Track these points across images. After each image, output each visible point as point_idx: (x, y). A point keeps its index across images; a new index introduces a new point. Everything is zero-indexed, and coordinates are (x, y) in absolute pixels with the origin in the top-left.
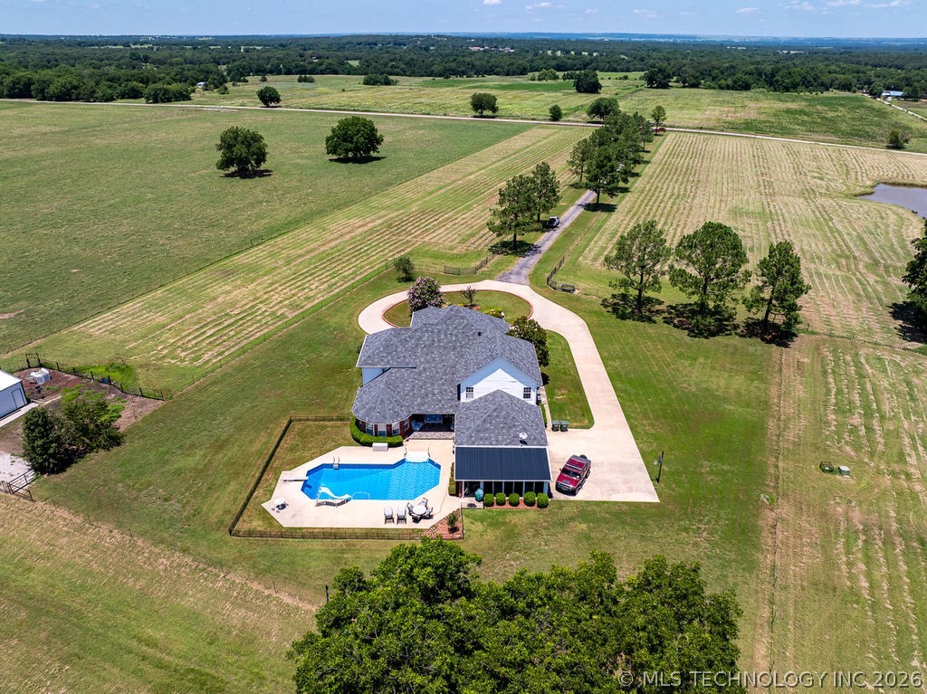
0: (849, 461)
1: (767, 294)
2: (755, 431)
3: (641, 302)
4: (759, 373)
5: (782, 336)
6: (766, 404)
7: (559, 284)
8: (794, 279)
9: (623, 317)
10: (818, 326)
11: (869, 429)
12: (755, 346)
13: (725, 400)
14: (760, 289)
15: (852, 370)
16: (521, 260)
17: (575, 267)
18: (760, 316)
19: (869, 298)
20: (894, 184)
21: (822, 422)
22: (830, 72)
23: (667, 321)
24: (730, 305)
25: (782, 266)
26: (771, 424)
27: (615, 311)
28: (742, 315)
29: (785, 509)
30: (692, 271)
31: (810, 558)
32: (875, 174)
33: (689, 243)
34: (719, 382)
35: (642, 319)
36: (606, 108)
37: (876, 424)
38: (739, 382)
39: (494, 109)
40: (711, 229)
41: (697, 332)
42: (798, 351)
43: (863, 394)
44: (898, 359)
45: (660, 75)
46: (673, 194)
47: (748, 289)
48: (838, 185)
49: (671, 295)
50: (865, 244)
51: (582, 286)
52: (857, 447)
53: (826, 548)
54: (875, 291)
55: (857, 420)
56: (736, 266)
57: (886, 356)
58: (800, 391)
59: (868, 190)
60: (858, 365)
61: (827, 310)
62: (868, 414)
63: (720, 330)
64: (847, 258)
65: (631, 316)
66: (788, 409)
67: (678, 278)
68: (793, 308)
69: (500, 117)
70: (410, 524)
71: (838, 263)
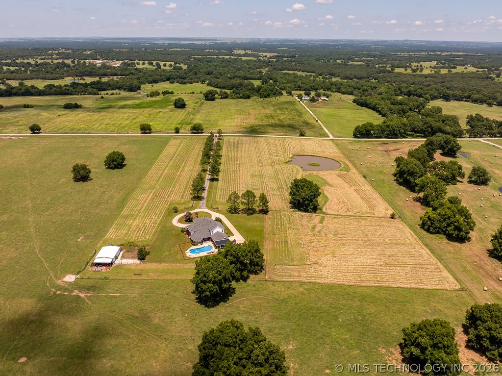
0: (277, 233)
1: (261, 204)
2: (262, 231)
3: (235, 209)
4: (262, 221)
5: (265, 212)
6: (264, 226)
7: (215, 207)
8: (266, 200)
9: (232, 213)
10: (274, 209)
11: (281, 227)
12: (261, 215)
13: (256, 227)
14: (260, 203)
15: (279, 217)
16: (201, 202)
17: (216, 202)
18: (261, 208)
19: (285, 200)
20: (298, 155)
21: (273, 228)
22: (283, 83)
23: (242, 213)
24: (254, 207)
25: (263, 198)
26: (265, 230)
27: (230, 212)
28: (257, 209)
29: (267, 241)
30: (245, 201)
31: (271, 246)
32: (294, 151)
33: (244, 195)
34: (255, 224)
35: (236, 213)
36: (198, 128)
37: (283, 226)
38: (258, 223)
39: (150, 130)
40: (248, 192)
41: (249, 214)
42: (269, 215)
43: (281, 222)
44: (288, 213)
45: (210, 95)
46: (233, 171)
47: (257, 204)
48: (282, 158)
49: (242, 207)
50: (286, 183)
51: (220, 207)
52: (279, 231)
53: (273, 245)
54: (287, 197)
55: (279, 226)
56: (254, 199)
57: (286, 213)
58: (270, 223)
59: (290, 160)
60: (281, 216)
61: (275, 204)
62: (281, 225)
63: (254, 213)
64: (281, 188)
65: (234, 213)
66: (267, 226)
67: (243, 203)
68: (267, 206)
69: (154, 132)
70: (212, 253)
71: (279, 190)
